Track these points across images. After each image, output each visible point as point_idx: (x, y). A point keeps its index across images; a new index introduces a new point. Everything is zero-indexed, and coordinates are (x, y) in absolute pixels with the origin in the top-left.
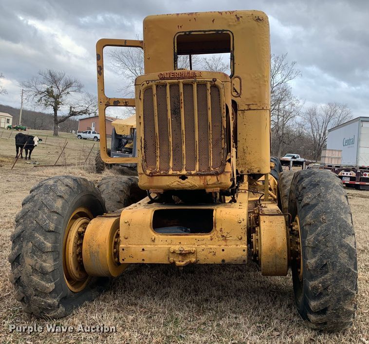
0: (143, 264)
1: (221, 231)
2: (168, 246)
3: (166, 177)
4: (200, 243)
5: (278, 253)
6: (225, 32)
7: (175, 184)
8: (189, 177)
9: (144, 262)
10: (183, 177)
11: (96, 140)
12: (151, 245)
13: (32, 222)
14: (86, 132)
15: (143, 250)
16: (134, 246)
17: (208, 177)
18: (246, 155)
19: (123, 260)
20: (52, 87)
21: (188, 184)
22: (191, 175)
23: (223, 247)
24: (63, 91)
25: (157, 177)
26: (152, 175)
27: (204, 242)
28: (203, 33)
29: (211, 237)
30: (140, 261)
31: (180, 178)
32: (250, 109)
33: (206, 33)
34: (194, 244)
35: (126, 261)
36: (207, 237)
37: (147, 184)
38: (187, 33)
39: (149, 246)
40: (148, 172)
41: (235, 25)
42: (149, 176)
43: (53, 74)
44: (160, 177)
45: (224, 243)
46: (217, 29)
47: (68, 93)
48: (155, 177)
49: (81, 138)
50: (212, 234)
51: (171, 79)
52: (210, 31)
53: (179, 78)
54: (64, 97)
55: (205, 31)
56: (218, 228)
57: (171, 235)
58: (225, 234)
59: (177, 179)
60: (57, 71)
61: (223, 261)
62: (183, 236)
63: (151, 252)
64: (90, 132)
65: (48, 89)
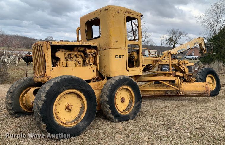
6: (97, 18)
7: (37, 80)
11: (193, 59)
14: (188, 56)
18: (105, 69)
20: (172, 36)
24: (178, 37)
32: (105, 49)
38: (88, 21)
41: (100, 14)
43: (173, 30)
47: (180, 38)
49: (186, 59)
54: (178, 40)
60: (175, 29)
64: (190, 56)
65: (171, 37)
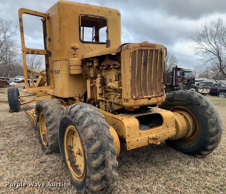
0: (138, 148)
1: (166, 123)
2: (147, 136)
3: (142, 100)
4: (159, 131)
5: (185, 129)
6: (104, 18)
7: (146, 103)
8: (152, 98)
9: (138, 147)
10: (149, 99)
12: (139, 137)
13: (105, 137)
15: (137, 140)
16: (133, 139)
17: (159, 98)
19: (129, 148)
21: (151, 102)
22: (153, 97)
23: (168, 131)
25: (139, 100)
26: (136, 99)
27: (160, 130)
28: (94, 17)
29: (163, 127)
30: (136, 147)
31: (148, 99)
33: (96, 17)
34: (157, 132)
35: (130, 149)
36: (161, 127)
37: (133, 104)
38: (86, 15)
39: (139, 138)
40: (134, 97)
41: (108, 15)
42: (135, 99)
44: (140, 100)
45: (167, 129)
46: (100, 16)
48: (137, 100)
50: (163, 126)
51: (145, 47)
52: (97, 16)
53: (148, 47)
55: (95, 16)
56: (165, 123)
57: (146, 130)
58: (168, 125)
59: (147, 100)
61: (168, 137)
62: (152, 129)
63: (141, 141)
